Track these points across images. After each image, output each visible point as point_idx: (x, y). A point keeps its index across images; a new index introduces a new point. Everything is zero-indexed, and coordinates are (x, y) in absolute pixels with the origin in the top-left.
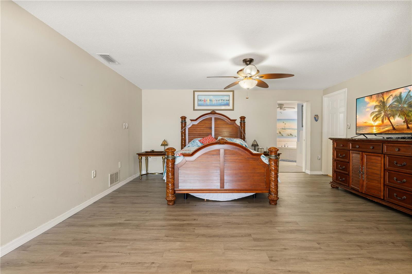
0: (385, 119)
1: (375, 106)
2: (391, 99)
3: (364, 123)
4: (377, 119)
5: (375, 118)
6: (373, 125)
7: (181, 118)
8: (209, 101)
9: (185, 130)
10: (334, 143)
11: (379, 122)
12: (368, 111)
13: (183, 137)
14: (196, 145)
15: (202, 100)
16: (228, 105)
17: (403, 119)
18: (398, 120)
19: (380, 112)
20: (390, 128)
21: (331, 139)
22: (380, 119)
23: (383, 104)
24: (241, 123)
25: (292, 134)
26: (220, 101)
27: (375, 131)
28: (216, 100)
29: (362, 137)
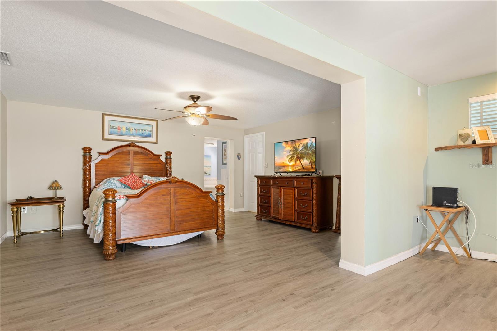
0: (297, 161)
1: (291, 150)
2: (301, 146)
3: (282, 163)
4: (291, 160)
5: (290, 160)
6: (289, 165)
7: (83, 149)
8: (125, 130)
9: (91, 167)
10: (259, 180)
11: (293, 163)
12: (285, 154)
13: (88, 176)
14: (115, 186)
15: (114, 127)
16: (150, 136)
17: (309, 161)
18: (306, 162)
19: (293, 154)
20: (301, 167)
21: (256, 176)
22: (294, 160)
23: (295, 149)
24: (166, 159)
25: (206, 173)
26: (140, 130)
27: (290, 169)
28: (135, 130)
29: (278, 175)
